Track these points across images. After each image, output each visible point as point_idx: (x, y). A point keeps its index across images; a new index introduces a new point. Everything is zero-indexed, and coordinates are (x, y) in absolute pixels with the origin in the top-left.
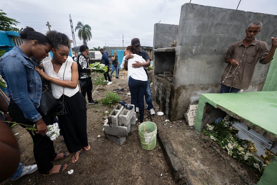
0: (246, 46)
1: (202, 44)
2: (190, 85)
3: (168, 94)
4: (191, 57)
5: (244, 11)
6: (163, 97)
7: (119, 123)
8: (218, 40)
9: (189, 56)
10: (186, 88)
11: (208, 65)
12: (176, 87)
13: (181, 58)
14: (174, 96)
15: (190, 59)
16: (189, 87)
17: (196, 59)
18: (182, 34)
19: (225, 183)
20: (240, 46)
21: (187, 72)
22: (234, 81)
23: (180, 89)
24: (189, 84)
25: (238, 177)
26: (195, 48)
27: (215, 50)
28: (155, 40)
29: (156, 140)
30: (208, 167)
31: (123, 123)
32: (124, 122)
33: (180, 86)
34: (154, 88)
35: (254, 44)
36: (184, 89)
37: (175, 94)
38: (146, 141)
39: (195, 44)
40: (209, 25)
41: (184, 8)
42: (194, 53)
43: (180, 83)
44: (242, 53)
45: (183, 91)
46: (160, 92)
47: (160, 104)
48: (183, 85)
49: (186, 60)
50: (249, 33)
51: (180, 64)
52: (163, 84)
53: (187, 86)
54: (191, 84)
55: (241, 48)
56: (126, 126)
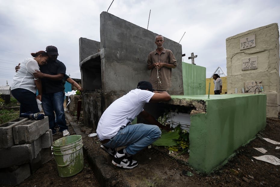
0: (160, 54)
1: (125, 50)
2: (121, 91)
3: (99, 105)
4: (116, 61)
5: (153, 32)
6: (95, 113)
7: (15, 141)
8: (138, 50)
9: (114, 60)
10: (117, 94)
11: (134, 72)
12: (105, 92)
13: (106, 60)
14: (105, 104)
15: (115, 63)
16: (120, 93)
17: (122, 64)
18: (103, 38)
19: (165, 171)
20: (155, 54)
21: (115, 76)
22: (158, 84)
23: (110, 95)
24: (120, 89)
25: (175, 163)
26: (119, 53)
27: (138, 59)
28: (80, 53)
29: (82, 158)
30: (147, 165)
31: (23, 139)
32: (24, 136)
33: (110, 91)
34: (84, 109)
35: (164, 52)
36: (116, 95)
37: (106, 100)
38: (65, 161)
39: (119, 49)
40: (128, 35)
41: (102, 16)
42: (119, 58)
43: (109, 88)
44: (158, 59)
45: (114, 97)
46: (92, 109)
47: (93, 124)
48: (114, 91)
49: (112, 64)
50: (158, 43)
51: (106, 67)
52: (93, 98)
53: (117, 92)
54: (122, 89)
55: (156, 55)
56: (28, 143)
